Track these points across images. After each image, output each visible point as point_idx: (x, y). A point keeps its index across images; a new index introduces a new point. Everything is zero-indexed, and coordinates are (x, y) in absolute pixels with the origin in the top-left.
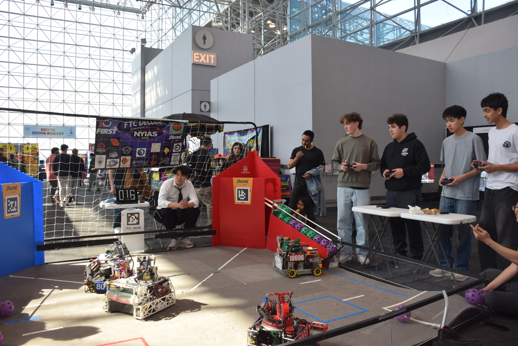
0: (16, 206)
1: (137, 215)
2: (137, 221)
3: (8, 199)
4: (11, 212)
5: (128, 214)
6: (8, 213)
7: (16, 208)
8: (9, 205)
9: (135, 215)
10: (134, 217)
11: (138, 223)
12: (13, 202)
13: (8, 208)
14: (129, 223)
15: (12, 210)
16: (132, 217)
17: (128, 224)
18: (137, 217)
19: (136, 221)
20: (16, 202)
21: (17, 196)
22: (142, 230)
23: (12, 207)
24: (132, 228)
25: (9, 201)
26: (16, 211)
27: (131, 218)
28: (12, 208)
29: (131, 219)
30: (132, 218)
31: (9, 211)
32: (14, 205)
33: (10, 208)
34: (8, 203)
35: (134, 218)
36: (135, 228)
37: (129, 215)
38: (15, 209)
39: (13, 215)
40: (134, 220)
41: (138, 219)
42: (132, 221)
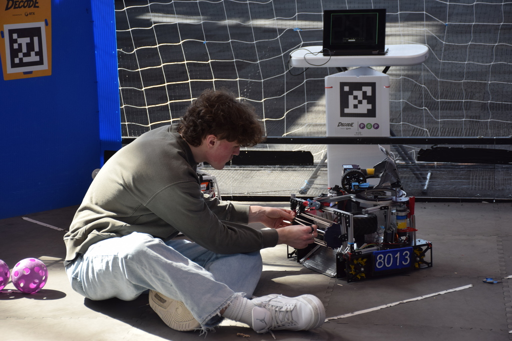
0: (37, 49)
1: (368, 90)
2: (370, 106)
3: (11, 32)
4: (22, 64)
5: (343, 85)
6: (14, 65)
7: (40, 53)
8: (16, 46)
9: (364, 88)
10: (359, 94)
11: (372, 113)
12: (28, 40)
13: (14, 53)
14: (346, 111)
15: (26, 60)
16: (355, 93)
17: (343, 114)
18: (369, 93)
19: (365, 107)
20: (36, 39)
21: (41, 25)
22: (384, 132)
23: (24, 50)
24: (356, 126)
25: (15, 36)
26: (41, 62)
27: (351, 97)
28: (27, 55)
29: (352, 101)
30: (355, 98)
31: (17, 61)
32: (30, 46)
33: (20, 55)
34: (12, 41)
35: (360, 97)
36: (362, 126)
37: (346, 89)
38: (34, 58)
39: (31, 72)
40: (360, 102)
41: (372, 100)
42: (356, 106)
